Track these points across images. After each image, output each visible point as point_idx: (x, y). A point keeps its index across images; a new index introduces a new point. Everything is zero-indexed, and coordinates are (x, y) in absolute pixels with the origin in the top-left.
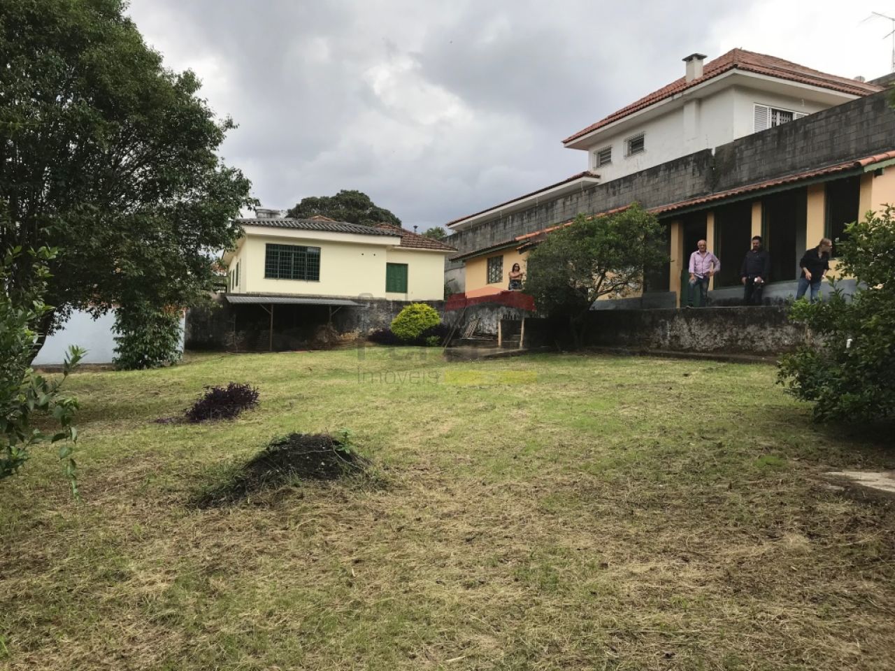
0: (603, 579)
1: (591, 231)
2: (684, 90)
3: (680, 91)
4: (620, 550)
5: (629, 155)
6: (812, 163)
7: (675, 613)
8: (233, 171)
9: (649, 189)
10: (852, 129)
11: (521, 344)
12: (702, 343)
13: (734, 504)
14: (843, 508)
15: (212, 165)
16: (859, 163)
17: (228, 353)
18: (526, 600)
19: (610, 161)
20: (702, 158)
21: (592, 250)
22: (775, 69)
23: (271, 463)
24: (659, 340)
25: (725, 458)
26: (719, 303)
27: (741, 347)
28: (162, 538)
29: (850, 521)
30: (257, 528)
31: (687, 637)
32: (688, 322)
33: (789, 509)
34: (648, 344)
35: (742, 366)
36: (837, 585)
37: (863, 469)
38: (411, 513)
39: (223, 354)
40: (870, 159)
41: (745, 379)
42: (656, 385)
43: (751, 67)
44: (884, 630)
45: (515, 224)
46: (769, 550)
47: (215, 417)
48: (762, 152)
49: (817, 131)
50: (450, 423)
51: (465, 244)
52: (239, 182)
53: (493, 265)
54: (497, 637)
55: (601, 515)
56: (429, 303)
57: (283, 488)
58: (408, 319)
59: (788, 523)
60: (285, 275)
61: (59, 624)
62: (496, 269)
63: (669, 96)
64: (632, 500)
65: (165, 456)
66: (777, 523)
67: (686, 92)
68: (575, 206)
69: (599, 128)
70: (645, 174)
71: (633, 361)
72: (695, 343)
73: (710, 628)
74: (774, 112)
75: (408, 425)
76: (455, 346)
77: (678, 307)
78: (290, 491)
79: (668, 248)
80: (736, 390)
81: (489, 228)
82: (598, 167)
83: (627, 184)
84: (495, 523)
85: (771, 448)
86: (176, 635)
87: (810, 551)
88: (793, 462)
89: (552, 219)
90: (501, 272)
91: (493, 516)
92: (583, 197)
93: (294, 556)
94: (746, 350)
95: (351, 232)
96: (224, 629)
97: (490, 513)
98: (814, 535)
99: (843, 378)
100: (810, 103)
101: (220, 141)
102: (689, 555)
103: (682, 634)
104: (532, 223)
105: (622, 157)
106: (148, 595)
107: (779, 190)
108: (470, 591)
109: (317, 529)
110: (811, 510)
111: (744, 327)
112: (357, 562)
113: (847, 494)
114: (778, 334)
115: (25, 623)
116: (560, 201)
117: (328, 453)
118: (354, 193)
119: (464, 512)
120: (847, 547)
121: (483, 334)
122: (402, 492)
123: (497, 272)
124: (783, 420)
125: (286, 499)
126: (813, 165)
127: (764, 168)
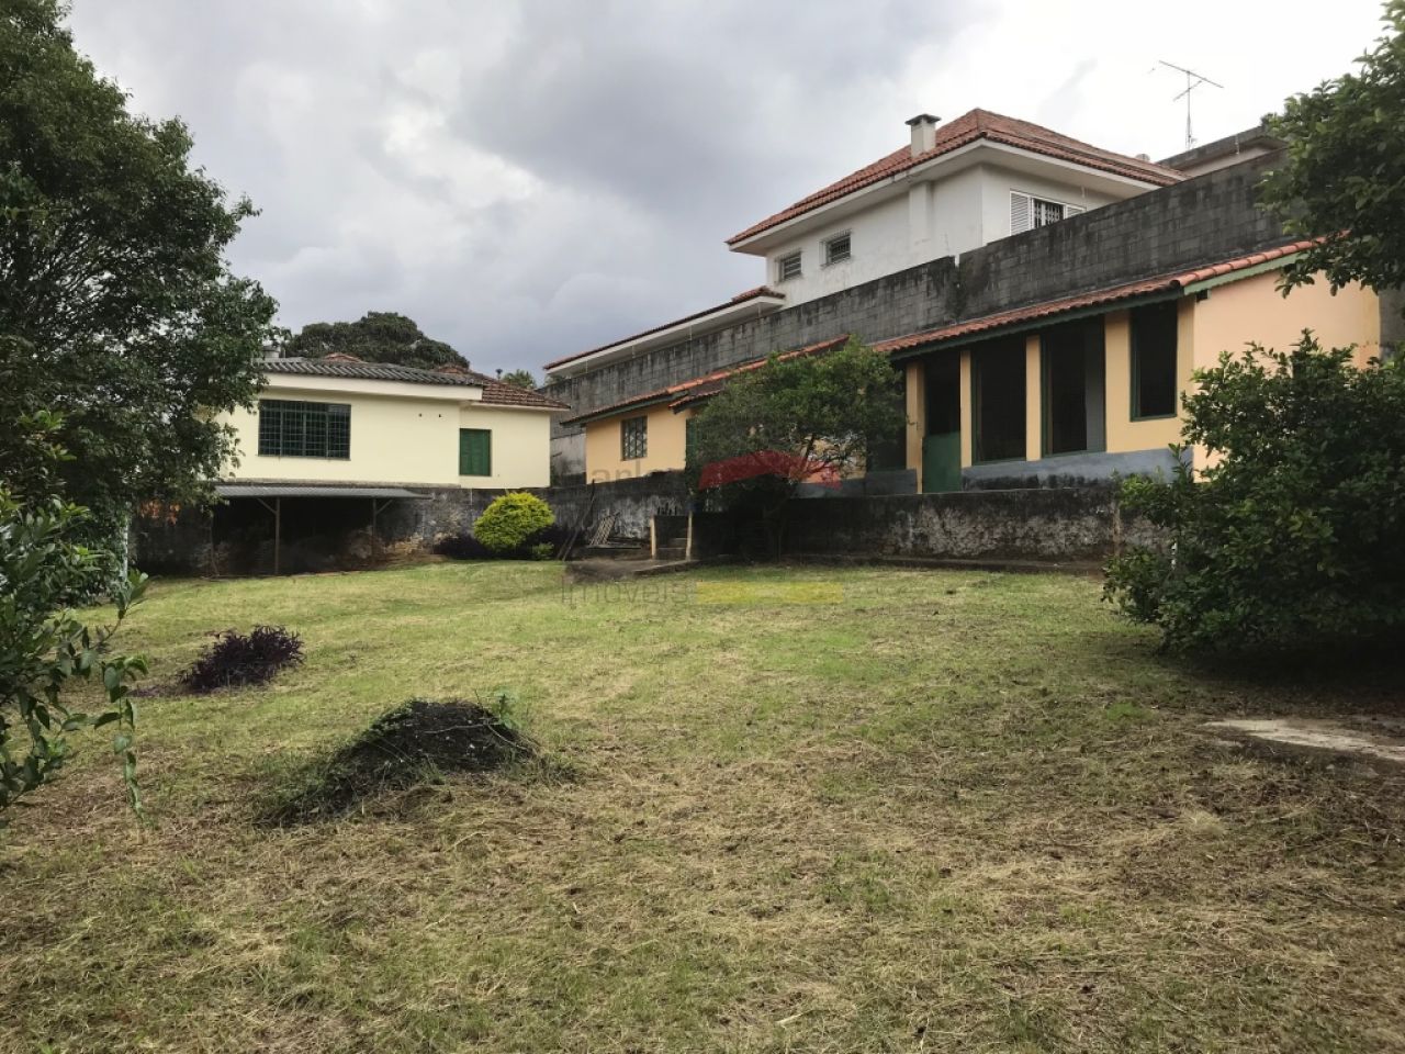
0: (952, 890)
1: (791, 380)
2: (909, 167)
3: (904, 170)
4: (960, 850)
5: (828, 264)
6: (1099, 280)
7: (1071, 931)
8: (247, 284)
9: (861, 315)
10: (1154, 232)
11: (688, 553)
12: (963, 545)
13: (1096, 775)
14: (1248, 771)
15: (214, 272)
16: (1177, 282)
17: (205, 580)
18: (855, 928)
19: (799, 273)
20: (940, 269)
21: (796, 408)
22: (1037, 141)
23: (390, 748)
24: (897, 541)
25: (1059, 711)
26: (981, 484)
27: (1020, 549)
28: (234, 877)
29: (1264, 788)
30: (390, 852)
31: (1101, 961)
32: (940, 514)
33: (1172, 776)
34: (882, 547)
35: (1027, 577)
36: (1274, 877)
37: (1248, 716)
38: (625, 815)
39: (196, 582)
40: (1190, 277)
41: (1037, 595)
42: (912, 608)
43: (1005, 137)
44: (1358, 932)
45: (657, 367)
46: (1169, 834)
47: (236, 682)
48: (1028, 262)
49: (1104, 233)
50: (628, 677)
51: (578, 398)
52: (254, 303)
53: (630, 433)
54: (835, 984)
55: (909, 800)
56: (535, 491)
57: (416, 787)
58: (502, 518)
59: (1179, 796)
60: (293, 450)
61: (128, 1020)
62: (636, 438)
63: (888, 176)
64: (948, 777)
65: (174, 748)
66: (1166, 797)
67: (913, 171)
68: (749, 340)
69: (782, 221)
70: (856, 292)
71: (864, 573)
72: (951, 544)
73: (1128, 948)
74: (1038, 203)
75: (562, 683)
76: (578, 558)
77: (920, 492)
78: (429, 792)
79: (903, 403)
80: (1029, 612)
81: (616, 374)
82: (781, 281)
83: (829, 308)
84: (760, 821)
85: (1115, 693)
86: (330, 1021)
87: (1225, 832)
88: (1154, 711)
89: (715, 358)
90: (644, 442)
91: (751, 811)
92: (763, 328)
93: (466, 890)
94: (1028, 553)
95: (402, 380)
96: (412, 1006)
97: (745, 809)
98: (1223, 810)
99: (1203, 590)
100: (1092, 193)
101: (230, 236)
102: (1060, 850)
103: (1094, 958)
104: (683, 367)
105: (818, 268)
106: (257, 966)
107: (1066, 319)
108: (764, 921)
109: (490, 846)
110: (1206, 775)
111: (1024, 521)
112: (573, 892)
113: (1248, 750)
114: (1074, 530)
115: (67, 1023)
116: (727, 334)
117: (477, 730)
118: (391, 317)
119: (705, 809)
120: (1274, 823)
121: (624, 540)
122: (600, 783)
123: (639, 442)
124: (1114, 653)
125: (425, 804)
126: (1103, 281)
127: (1031, 286)
